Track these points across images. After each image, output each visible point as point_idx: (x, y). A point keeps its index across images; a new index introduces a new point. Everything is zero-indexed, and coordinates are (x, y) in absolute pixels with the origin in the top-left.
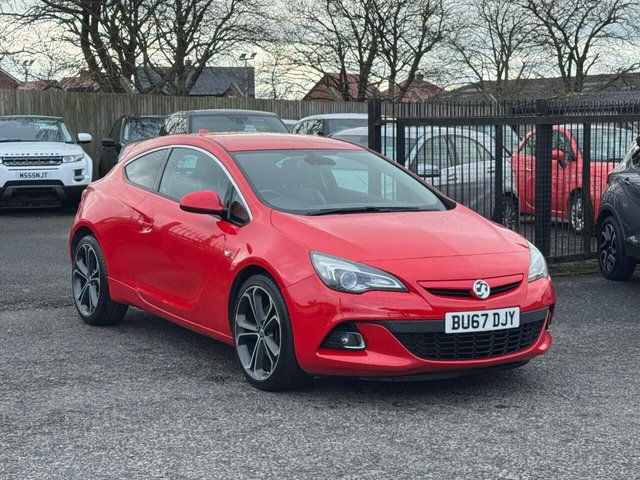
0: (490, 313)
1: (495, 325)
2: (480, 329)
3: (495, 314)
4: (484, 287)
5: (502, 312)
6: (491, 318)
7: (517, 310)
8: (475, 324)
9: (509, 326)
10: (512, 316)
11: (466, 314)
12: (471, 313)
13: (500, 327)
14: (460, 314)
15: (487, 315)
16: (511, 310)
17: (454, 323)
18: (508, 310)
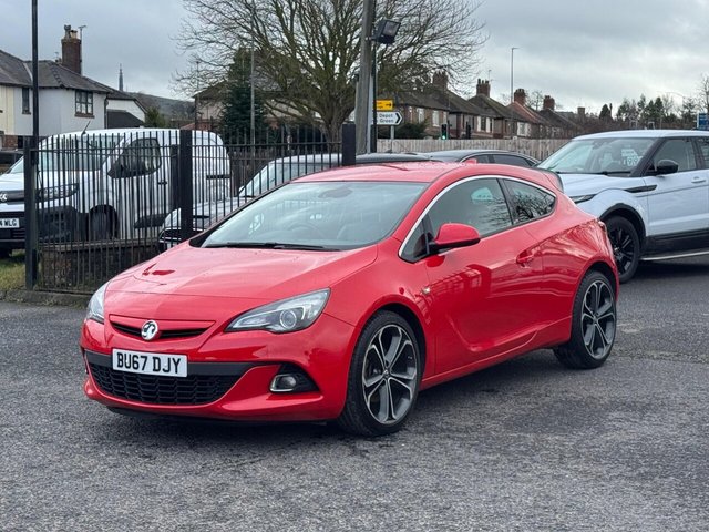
0: (150, 356)
1: (154, 370)
2: (139, 371)
3: (154, 358)
4: (152, 328)
5: (164, 358)
6: (150, 361)
7: (184, 359)
8: (136, 365)
9: (172, 373)
10: (176, 364)
11: (128, 353)
12: (133, 353)
13: (161, 373)
14: (123, 352)
15: (146, 358)
16: (176, 357)
17: (119, 360)
18: (171, 356)
